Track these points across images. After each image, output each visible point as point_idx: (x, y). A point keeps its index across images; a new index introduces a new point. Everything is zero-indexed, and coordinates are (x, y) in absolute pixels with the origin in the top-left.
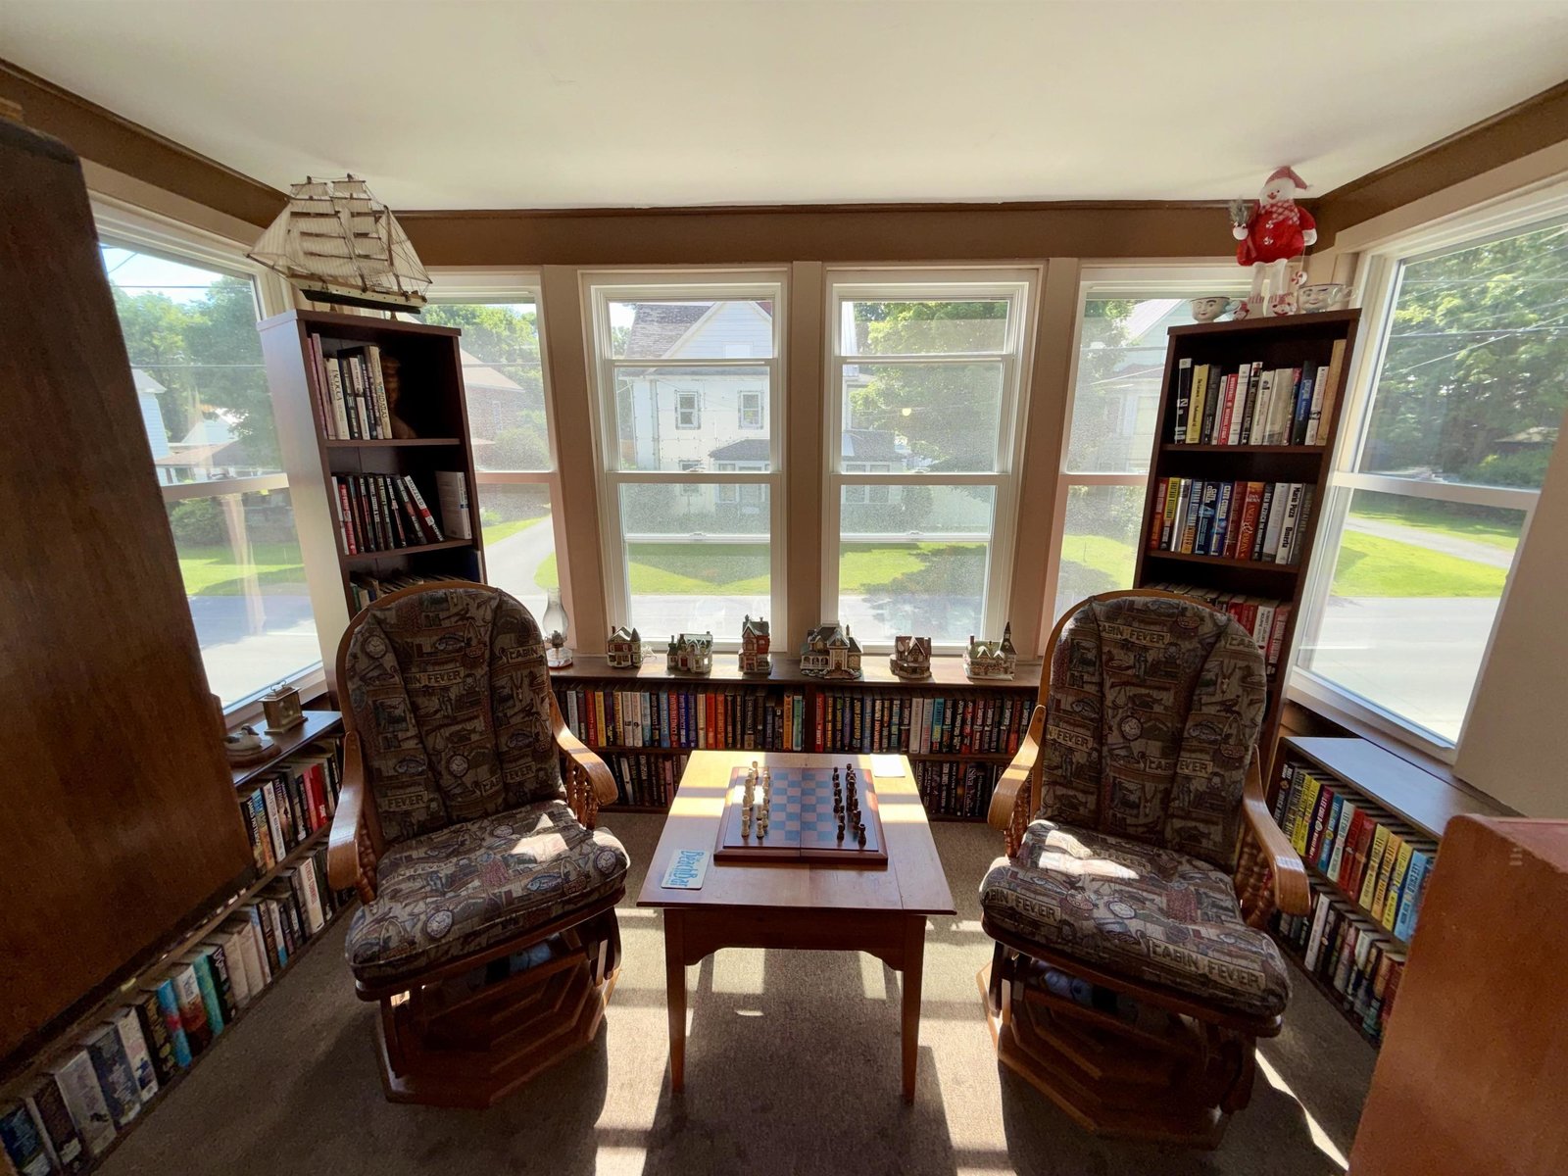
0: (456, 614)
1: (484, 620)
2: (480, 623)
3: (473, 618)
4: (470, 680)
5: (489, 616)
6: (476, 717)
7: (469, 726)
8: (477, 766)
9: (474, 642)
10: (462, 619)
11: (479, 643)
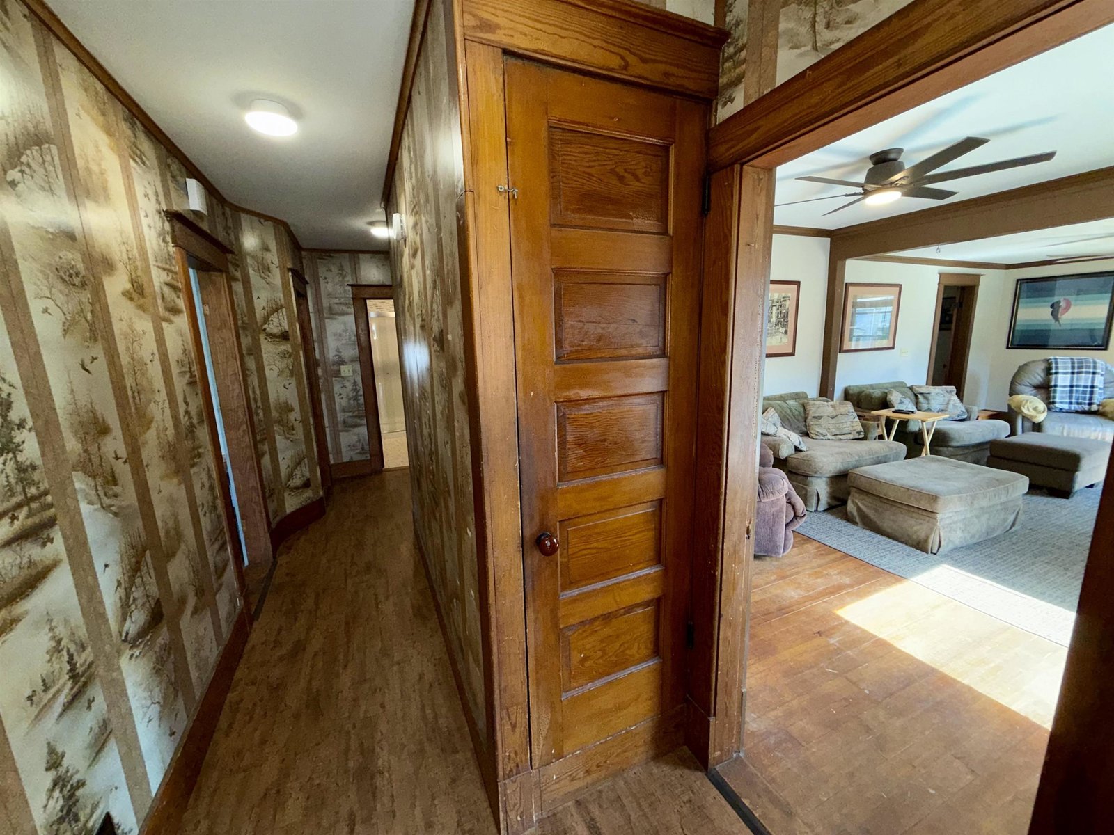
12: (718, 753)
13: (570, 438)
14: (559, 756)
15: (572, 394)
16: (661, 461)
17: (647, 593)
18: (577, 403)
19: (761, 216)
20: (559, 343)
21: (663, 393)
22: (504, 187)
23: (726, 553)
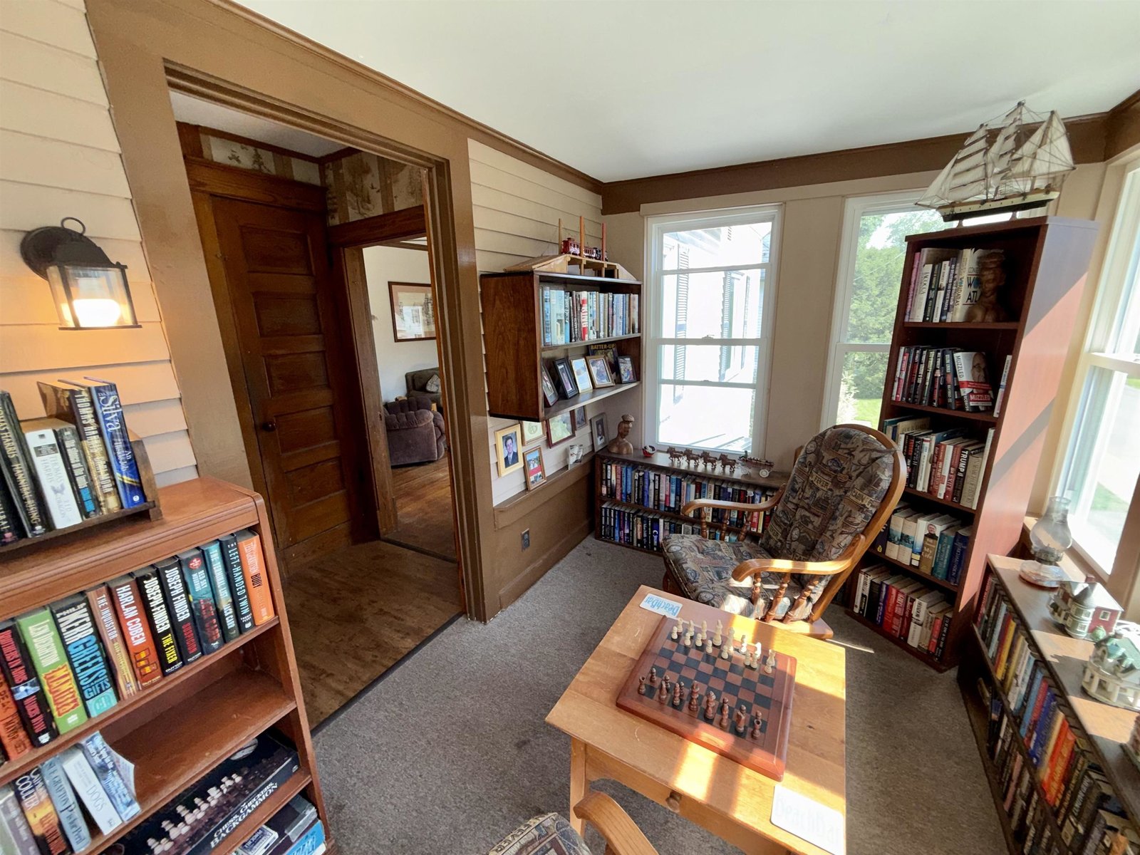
0: (849, 449)
1: (859, 461)
2: (855, 461)
3: (854, 456)
4: (830, 493)
5: (865, 461)
6: (818, 516)
7: (812, 518)
8: (802, 543)
9: (844, 472)
10: (848, 454)
11: (847, 474)
12: (384, 529)
13: (274, 375)
14: (295, 542)
15: (273, 352)
16: (329, 386)
17: (333, 453)
18: (276, 357)
19: (358, 270)
20: (261, 328)
21: (323, 352)
22: (220, 255)
23: (370, 427)
